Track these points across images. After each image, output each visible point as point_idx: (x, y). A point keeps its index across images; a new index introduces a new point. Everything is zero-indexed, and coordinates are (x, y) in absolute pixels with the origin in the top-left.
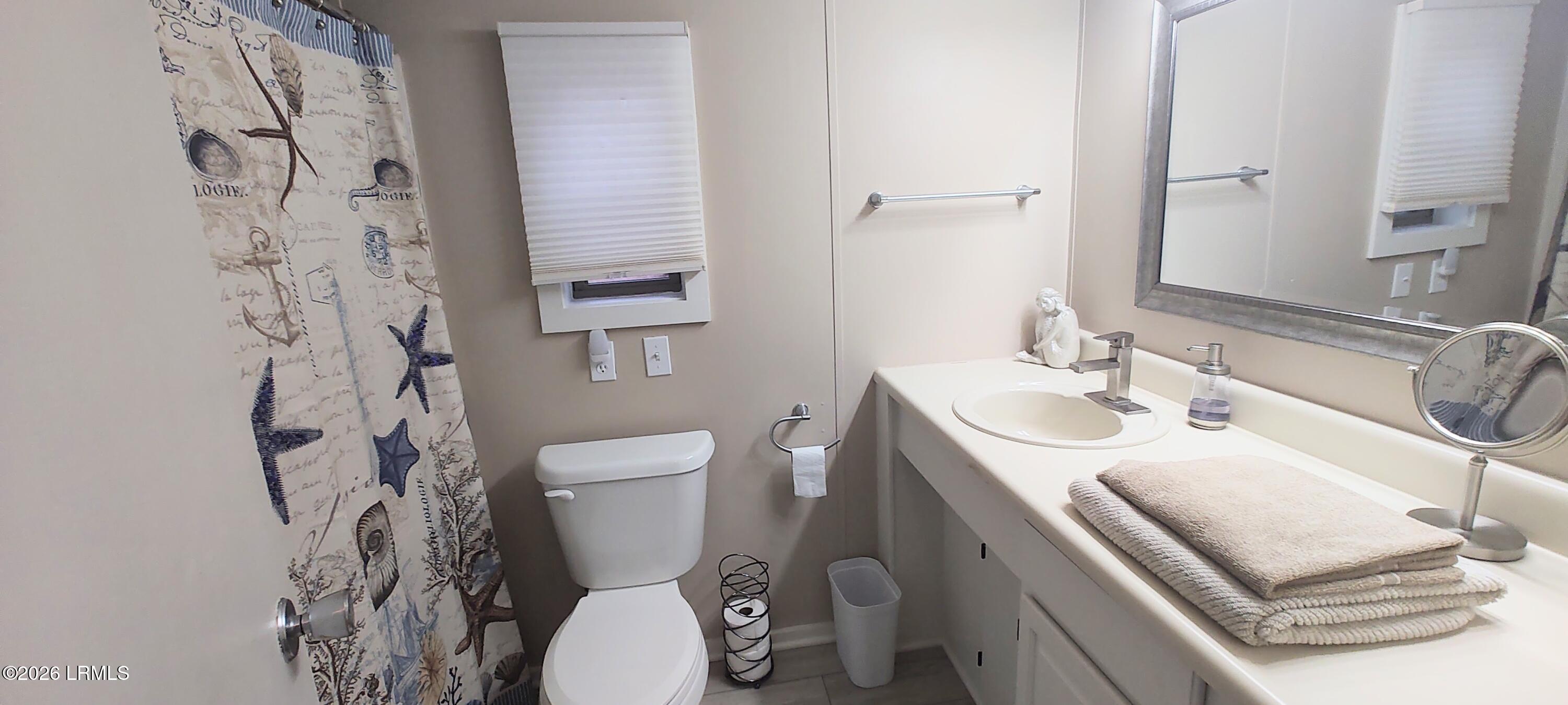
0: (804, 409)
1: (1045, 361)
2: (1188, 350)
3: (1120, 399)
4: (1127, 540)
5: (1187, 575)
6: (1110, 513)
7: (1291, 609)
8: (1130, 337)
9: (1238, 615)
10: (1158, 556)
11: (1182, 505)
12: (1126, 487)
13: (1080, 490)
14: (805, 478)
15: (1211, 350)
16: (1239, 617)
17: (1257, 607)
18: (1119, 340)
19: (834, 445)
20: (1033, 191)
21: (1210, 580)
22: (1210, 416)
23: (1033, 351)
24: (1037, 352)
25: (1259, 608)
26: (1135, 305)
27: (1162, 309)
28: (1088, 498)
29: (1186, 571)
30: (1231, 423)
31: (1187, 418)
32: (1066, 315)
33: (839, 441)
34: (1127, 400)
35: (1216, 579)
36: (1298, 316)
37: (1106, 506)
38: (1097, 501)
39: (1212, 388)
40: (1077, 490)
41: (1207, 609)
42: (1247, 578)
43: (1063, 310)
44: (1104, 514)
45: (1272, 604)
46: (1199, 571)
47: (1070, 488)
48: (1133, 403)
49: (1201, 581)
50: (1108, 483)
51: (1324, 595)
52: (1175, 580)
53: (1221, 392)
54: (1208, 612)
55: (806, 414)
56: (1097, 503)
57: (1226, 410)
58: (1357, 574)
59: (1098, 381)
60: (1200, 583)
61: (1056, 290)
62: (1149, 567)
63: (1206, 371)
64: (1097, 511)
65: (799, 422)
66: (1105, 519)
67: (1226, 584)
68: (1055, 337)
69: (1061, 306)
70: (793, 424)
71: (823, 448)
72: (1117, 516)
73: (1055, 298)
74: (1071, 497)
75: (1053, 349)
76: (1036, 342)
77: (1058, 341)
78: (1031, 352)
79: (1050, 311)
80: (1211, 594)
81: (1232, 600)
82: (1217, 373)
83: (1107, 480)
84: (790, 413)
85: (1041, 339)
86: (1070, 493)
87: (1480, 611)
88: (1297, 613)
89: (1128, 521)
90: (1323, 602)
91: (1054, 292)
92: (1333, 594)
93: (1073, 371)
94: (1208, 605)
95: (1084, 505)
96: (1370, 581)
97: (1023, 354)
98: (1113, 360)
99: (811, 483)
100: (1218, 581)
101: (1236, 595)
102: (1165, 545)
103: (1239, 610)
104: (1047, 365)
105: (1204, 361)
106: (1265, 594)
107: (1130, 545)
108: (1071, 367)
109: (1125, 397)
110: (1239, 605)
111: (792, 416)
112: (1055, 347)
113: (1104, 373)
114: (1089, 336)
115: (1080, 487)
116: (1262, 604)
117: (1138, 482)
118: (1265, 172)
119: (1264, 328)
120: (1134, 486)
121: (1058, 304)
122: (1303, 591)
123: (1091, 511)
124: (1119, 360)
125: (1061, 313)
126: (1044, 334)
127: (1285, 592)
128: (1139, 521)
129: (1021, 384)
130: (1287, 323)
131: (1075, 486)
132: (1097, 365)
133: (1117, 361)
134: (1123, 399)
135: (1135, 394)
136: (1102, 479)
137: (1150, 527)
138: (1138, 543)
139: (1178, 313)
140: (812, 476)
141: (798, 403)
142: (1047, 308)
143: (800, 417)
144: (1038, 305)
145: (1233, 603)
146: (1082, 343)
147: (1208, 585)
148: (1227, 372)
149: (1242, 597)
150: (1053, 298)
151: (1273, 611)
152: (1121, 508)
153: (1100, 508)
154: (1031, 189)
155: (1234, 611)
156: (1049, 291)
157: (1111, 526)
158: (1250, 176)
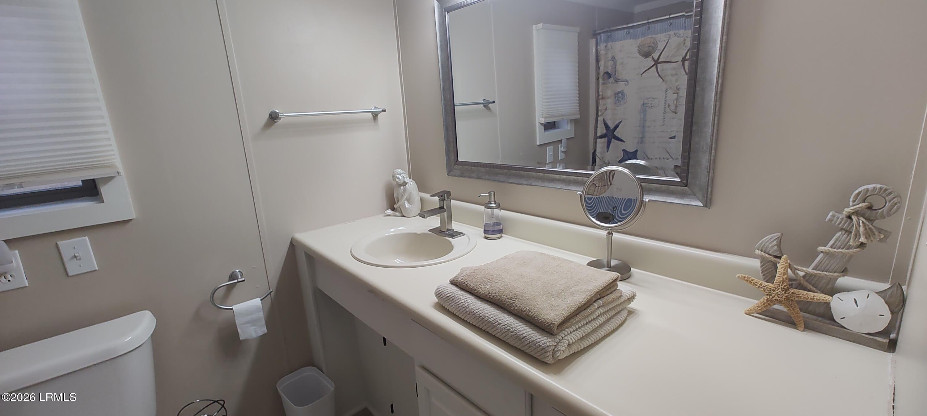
0: (239, 274)
1: (402, 213)
2: (479, 197)
3: (448, 230)
4: (476, 318)
5: (512, 332)
6: (463, 303)
7: (566, 336)
8: (449, 193)
9: (543, 349)
10: (494, 324)
11: (501, 289)
12: (469, 285)
13: (442, 293)
14: (249, 325)
15: (490, 195)
16: (544, 350)
17: (551, 341)
18: (443, 196)
19: (268, 295)
20: (381, 110)
21: (525, 331)
22: (494, 232)
23: (395, 208)
24: (397, 209)
25: (553, 341)
26: (447, 175)
27: (462, 175)
28: (448, 297)
29: (511, 330)
30: (504, 234)
31: (483, 235)
32: (411, 184)
33: (272, 291)
34: (452, 230)
35: (528, 330)
36: (526, 173)
37: (459, 300)
38: (454, 298)
39: (493, 216)
40: (440, 293)
41: (526, 350)
42: (543, 325)
43: (409, 182)
44: (460, 305)
45: (558, 337)
46: (518, 327)
47: (436, 293)
48: (455, 231)
49: (521, 333)
50: (458, 284)
51: (576, 323)
52: (507, 337)
53: (497, 218)
54: (527, 351)
55: (241, 278)
56: (453, 299)
57: (501, 227)
58: (586, 306)
59: (435, 222)
60: (520, 335)
61: (403, 170)
62: (490, 332)
63: (489, 207)
64: (455, 304)
65: (236, 284)
66: (460, 308)
67: (533, 332)
68: (406, 198)
69: (407, 180)
70: (230, 288)
71: (259, 299)
72: (467, 305)
73: (403, 175)
74: (437, 298)
75: (406, 206)
76: (395, 203)
77: (408, 200)
78: (393, 209)
79: (401, 183)
80: (527, 340)
81: (539, 340)
82: (495, 208)
83: (457, 282)
84: (227, 279)
85: (398, 201)
86: (436, 296)
87: (629, 308)
88: (568, 337)
89: (474, 306)
90: (577, 327)
91: (402, 172)
92: (579, 321)
93: (421, 217)
94: (527, 347)
95: (446, 302)
96: (592, 308)
97: (389, 211)
98: (442, 208)
99: (253, 328)
100: (529, 331)
101: (540, 337)
102: (497, 317)
103: (543, 346)
104: (404, 216)
105: (487, 202)
106: (554, 332)
107: (477, 321)
108: (420, 215)
109: (450, 228)
110: (543, 342)
111: (230, 281)
112: (407, 205)
113: (438, 216)
114: (427, 196)
115: (442, 291)
116: (553, 338)
117: (474, 281)
118: (494, 102)
119: (512, 181)
120: (473, 284)
121: (405, 179)
122: (569, 324)
123: (451, 305)
124: (445, 208)
125: (408, 184)
126: (399, 198)
127: (561, 327)
128: (480, 305)
129: (392, 230)
130: (522, 177)
131: (439, 291)
132: (433, 212)
133: (444, 208)
134: (450, 230)
135: (456, 226)
136: (453, 282)
137: (486, 307)
138: (482, 319)
139: (470, 177)
140: (253, 322)
141: (233, 271)
142: (399, 181)
143: (236, 281)
144: (393, 180)
145: (539, 342)
146: (422, 200)
147: (524, 335)
148: (499, 207)
149: (543, 337)
150: (402, 175)
151: (559, 341)
152: (468, 299)
153: (456, 301)
154: (379, 109)
155: (541, 347)
156: (399, 171)
157: (464, 312)
158: (487, 104)
